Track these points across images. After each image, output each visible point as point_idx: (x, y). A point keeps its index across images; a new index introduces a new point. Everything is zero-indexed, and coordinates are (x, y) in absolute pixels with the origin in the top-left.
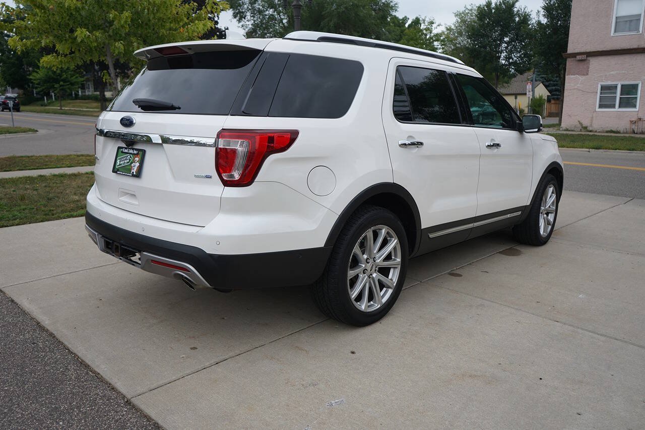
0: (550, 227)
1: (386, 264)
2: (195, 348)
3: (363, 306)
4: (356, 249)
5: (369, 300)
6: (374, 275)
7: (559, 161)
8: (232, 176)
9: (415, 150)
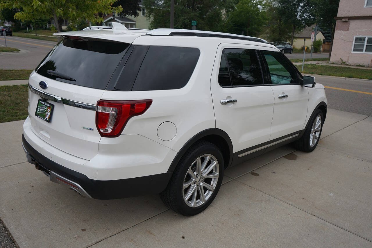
0: (316, 140)
1: (209, 176)
2: (84, 230)
3: (192, 204)
4: (189, 171)
5: (197, 199)
6: (201, 184)
7: (326, 101)
8: (107, 130)
9: (231, 105)
